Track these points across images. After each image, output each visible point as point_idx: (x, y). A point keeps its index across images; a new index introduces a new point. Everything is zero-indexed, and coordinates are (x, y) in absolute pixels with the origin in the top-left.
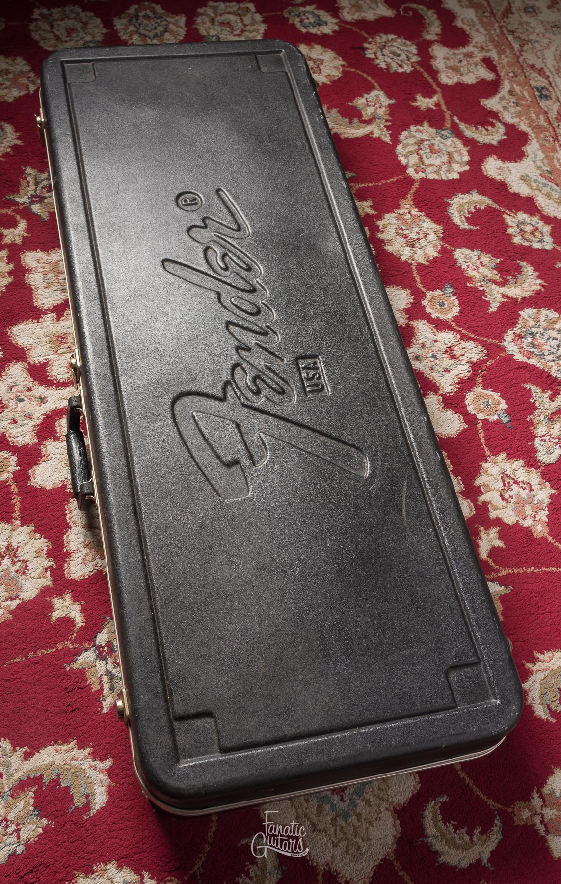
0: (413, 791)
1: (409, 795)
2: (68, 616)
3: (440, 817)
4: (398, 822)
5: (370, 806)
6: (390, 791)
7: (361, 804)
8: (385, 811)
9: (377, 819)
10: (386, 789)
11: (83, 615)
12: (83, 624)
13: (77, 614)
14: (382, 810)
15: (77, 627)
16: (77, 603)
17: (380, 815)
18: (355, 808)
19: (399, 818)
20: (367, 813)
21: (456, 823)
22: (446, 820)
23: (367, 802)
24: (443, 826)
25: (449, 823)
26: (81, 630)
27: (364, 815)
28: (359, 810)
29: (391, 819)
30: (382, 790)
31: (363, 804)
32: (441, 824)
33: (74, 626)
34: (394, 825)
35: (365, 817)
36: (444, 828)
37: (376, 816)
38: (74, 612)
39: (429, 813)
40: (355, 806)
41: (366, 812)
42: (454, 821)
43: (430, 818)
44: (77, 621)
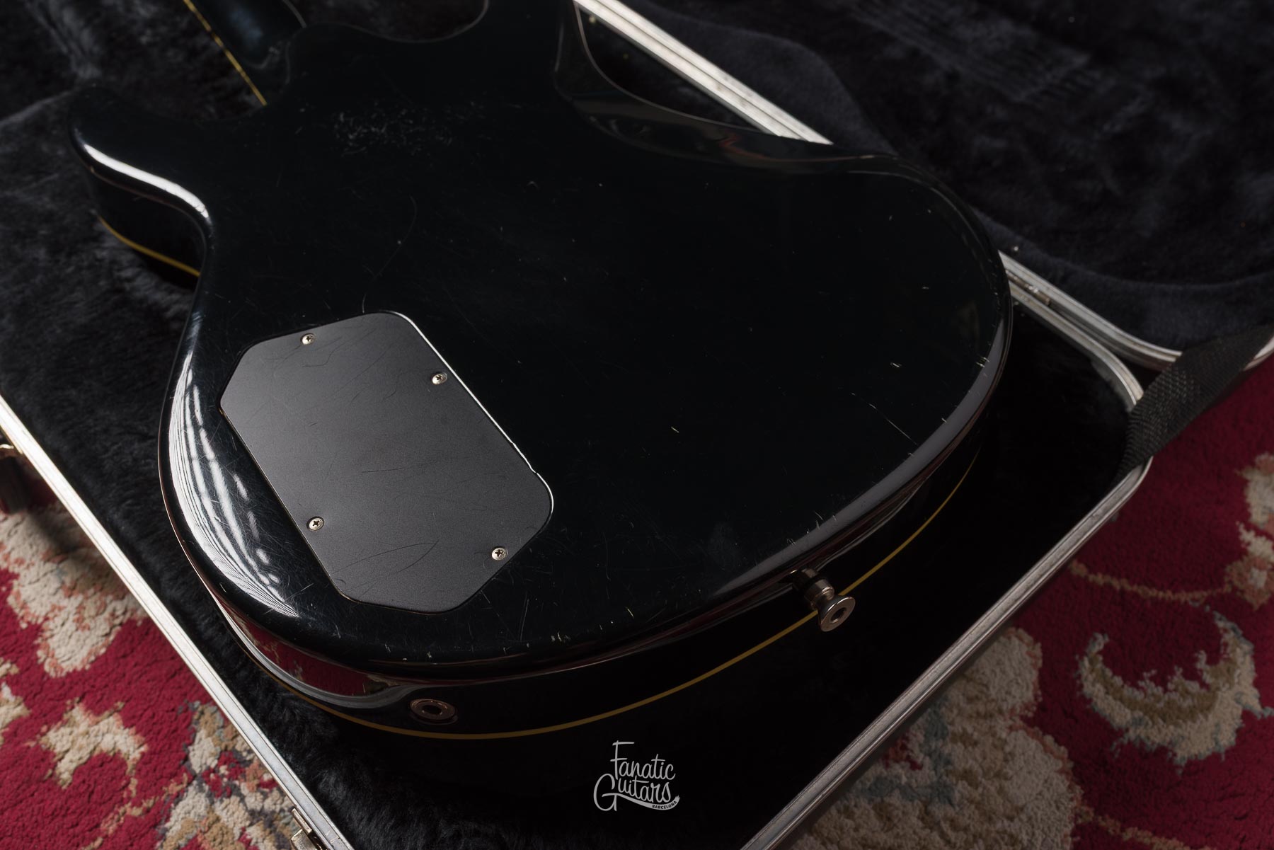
0: (1034, 665)
1: (1032, 676)
2: (97, 752)
3: (1118, 680)
4: (1049, 739)
5: (975, 743)
6: (993, 693)
7: (956, 751)
8: (1009, 734)
9: (1006, 760)
10: (982, 692)
11: (133, 730)
12: (143, 749)
13: (117, 738)
14: (1004, 735)
15: (130, 764)
16: (107, 713)
17: (1008, 749)
18: (950, 767)
19: (1046, 732)
20: (980, 759)
21: (1154, 672)
22: (1132, 678)
23: (965, 739)
24: (1136, 693)
25: (1142, 679)
26: (145, 763)
27: (976, 767)
28: (960, 766)
29: (1033, 743)
30: (977, 697)
31: (959, 749)
32: (1128, 691)
33: (123, 763)
34: (1046, 750)
35: (980, 771)
36: (1139, 696)
37: (1000, 756)
38: (108, 738)
39: (1093, 685)
40: (948, 762)
41: (975, 760)
42: (1148, 671)
43: (1102, 694)
44: (124, 749)
